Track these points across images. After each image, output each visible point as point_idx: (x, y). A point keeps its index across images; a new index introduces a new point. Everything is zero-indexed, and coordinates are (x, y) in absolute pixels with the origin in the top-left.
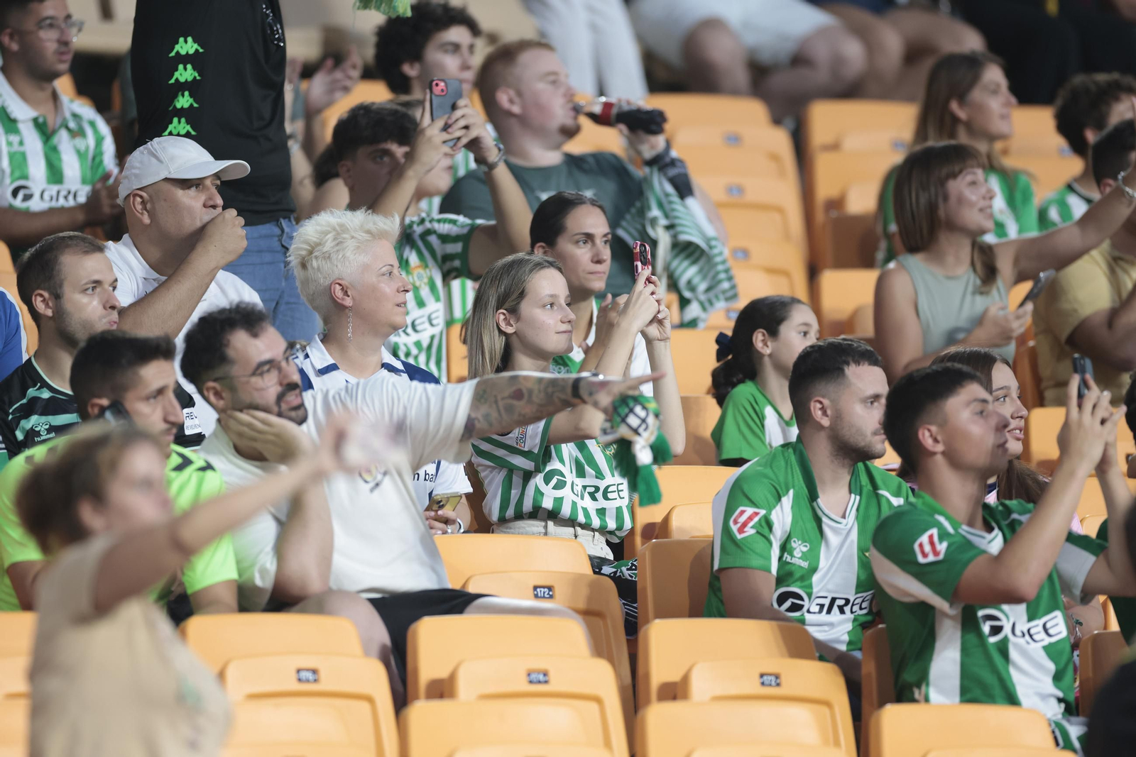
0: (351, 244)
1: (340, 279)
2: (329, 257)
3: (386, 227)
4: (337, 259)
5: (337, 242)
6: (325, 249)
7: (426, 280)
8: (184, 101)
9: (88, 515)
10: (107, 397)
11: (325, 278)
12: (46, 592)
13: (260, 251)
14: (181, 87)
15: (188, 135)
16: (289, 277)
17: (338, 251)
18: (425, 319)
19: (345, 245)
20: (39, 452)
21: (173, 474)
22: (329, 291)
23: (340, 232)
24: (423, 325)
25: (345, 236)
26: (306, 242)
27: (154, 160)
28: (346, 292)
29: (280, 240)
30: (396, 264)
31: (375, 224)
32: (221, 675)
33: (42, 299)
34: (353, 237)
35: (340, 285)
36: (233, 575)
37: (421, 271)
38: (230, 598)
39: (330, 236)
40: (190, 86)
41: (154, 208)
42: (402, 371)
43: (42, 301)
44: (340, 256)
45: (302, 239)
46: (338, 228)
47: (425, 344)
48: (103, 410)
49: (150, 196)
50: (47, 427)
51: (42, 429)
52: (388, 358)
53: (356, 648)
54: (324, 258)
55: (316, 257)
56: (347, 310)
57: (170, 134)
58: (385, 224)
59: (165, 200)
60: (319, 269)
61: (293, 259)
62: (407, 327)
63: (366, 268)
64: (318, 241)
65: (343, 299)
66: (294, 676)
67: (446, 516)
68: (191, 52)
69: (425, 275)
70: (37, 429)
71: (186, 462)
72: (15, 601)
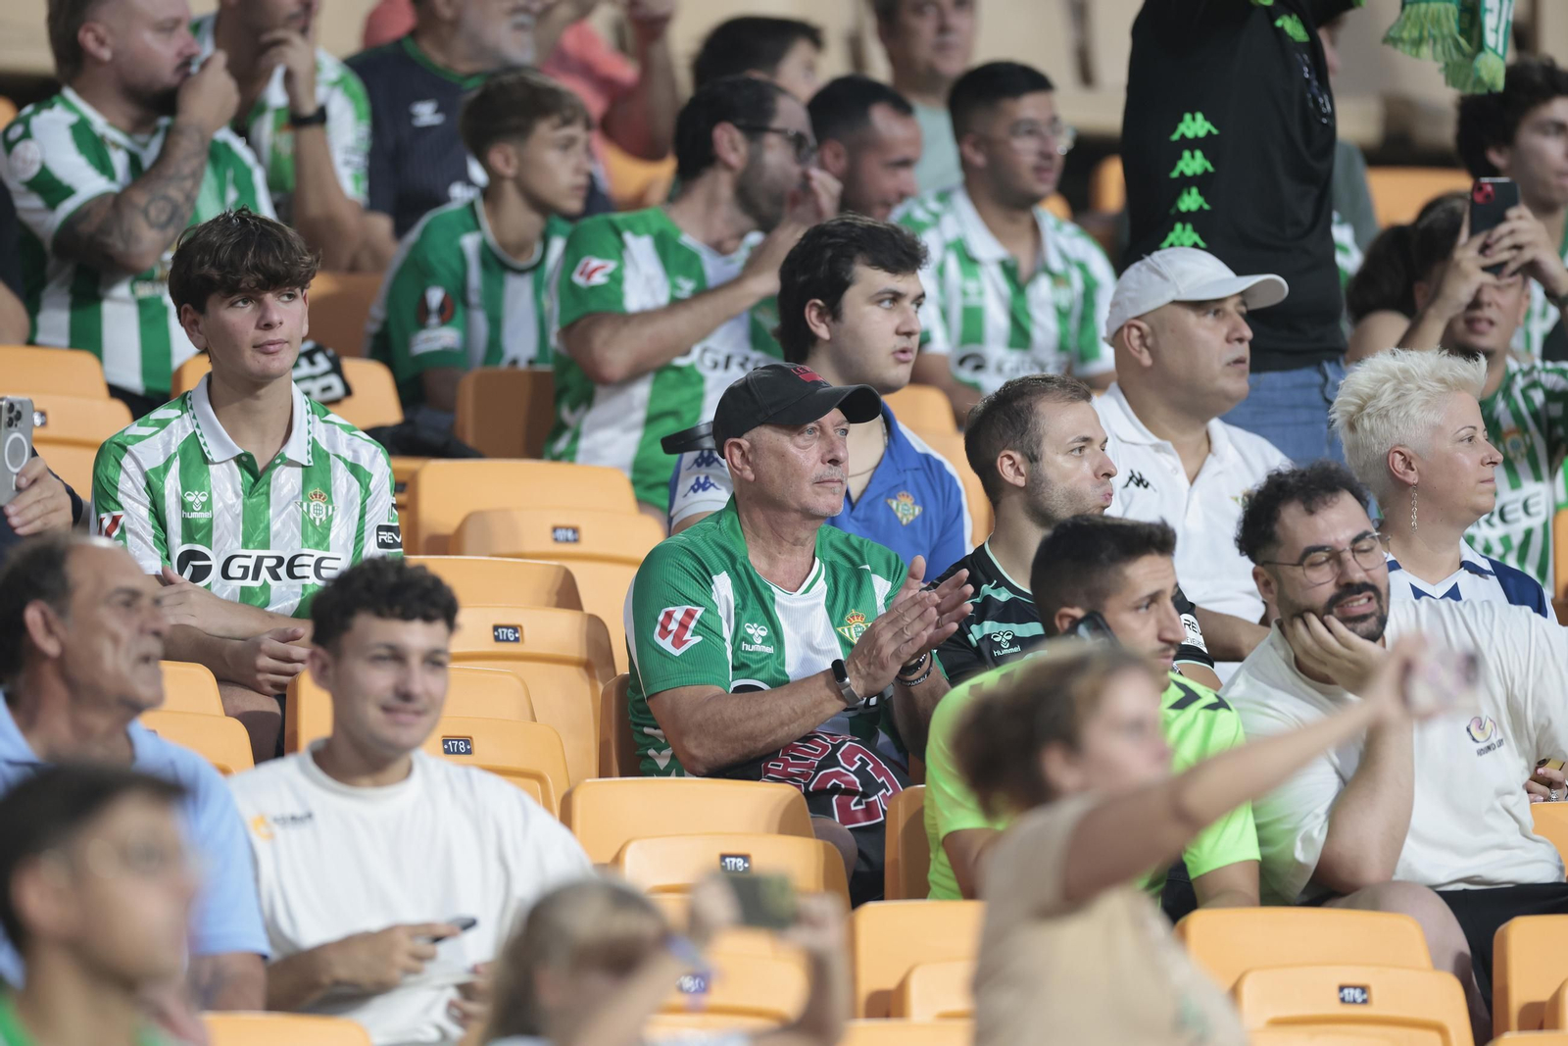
0: (1417, 397)
1: (1400, 446)
2: (1386, 415)
3: (1466, 374)
4: (1398, 417)
5: (1398, 394)
6: (1381, 404)
7: (1523, 450)
8: (1191, 201)
9: (1056, 766)
10: (1081, 606)
11: (1380, 444)
12: (996, 872)
13: (1293, 407)
14: (1186, 182)
15: (1195, 246)
16: (1333, 442)
17: (1399, 406)
18: (1519, 505)
19: (1409, 398)
20: (988, 679)
21: (1173, 713)
22: (1386, 459)
23: (1402, 379)
24: (1515, 512)
25: (1408, 386)
26: (1356, 394)
27: (1156, 278)
28: (1410, 463)
29: (1322, 392)
30: (1481, 425)
31: (1451, 370)
32: (1235, 992)
33: (1011, 462)
34: (1420, 388)
35: (1401, 454)
36: (1254, 854)
37: (1517, 437)
38: (1249, 885)
39: (1388, 386)
40: (1201, 182)
41: (1156, 341)
42: (1489, 573)
43: (1010, 465)
44: (1402, 414)
45: (1350, 390)
46: (1400, 376)
47: (1517, 540)
48: (1075, 623)
49: (1152, 328)
50: (1010, 637)
51: (1004, 640)
52: (1469, 555)
53: (1423, 958)
54: (1380, 416)
55: (1369, 415)
56: (1411, 489)
57: (1171, 245)
58: (1465, 370)
59: (1173, 331)
60: (1372, 431)
61: (1338, 415)
62: (1492, 514)
63: (1437, 430)
64: (1372, 392)
65: (1405, 474)
66: (1335, 995)
67: (1548, 776)
68: (1202, 133)
69: (1522, 443)
70: (996, 639)
71: (1189, 698)
72: (954, 885)
